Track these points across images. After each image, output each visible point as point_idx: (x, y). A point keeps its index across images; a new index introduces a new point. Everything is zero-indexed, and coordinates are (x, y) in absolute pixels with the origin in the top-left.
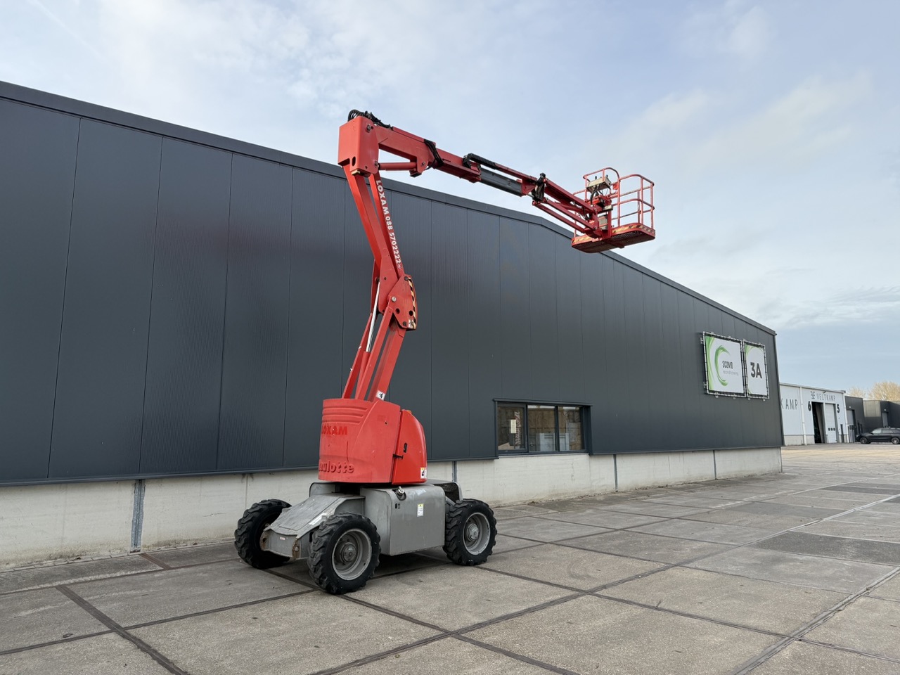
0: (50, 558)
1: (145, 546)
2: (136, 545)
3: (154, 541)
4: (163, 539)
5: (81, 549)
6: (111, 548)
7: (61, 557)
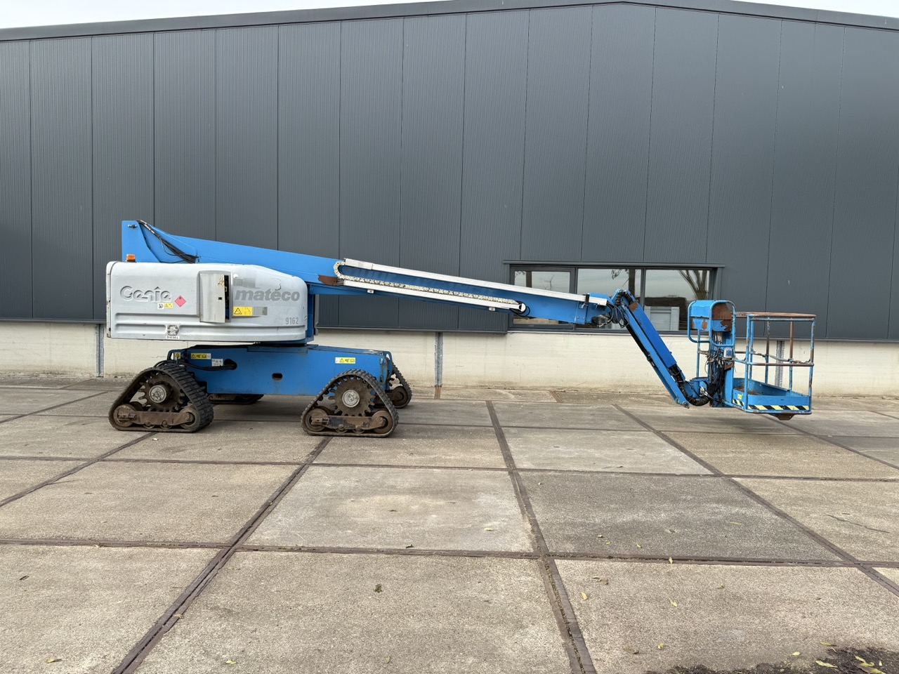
0: (44, 373)
1: (107, 374)
2: (100, 372)
3: (114, 371)
4: (120, 371)
5: (63, 369)
6: (83, 371)
7: (51, 373)
